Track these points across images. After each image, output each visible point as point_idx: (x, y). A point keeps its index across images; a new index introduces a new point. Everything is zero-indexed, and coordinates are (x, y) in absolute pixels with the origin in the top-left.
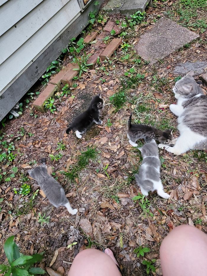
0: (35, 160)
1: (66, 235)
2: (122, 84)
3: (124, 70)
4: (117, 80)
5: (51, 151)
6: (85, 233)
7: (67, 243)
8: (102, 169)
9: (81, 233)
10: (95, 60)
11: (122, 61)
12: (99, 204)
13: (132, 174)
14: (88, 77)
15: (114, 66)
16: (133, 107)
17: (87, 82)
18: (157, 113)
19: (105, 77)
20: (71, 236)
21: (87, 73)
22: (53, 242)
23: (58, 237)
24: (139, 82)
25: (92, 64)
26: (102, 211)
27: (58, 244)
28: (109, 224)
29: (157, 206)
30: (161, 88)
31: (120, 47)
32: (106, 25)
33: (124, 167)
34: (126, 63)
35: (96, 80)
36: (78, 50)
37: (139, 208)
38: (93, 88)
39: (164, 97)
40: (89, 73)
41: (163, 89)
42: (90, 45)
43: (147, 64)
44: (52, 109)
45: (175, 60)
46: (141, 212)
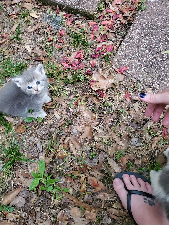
37: (44, 192)
46: (49, 196)
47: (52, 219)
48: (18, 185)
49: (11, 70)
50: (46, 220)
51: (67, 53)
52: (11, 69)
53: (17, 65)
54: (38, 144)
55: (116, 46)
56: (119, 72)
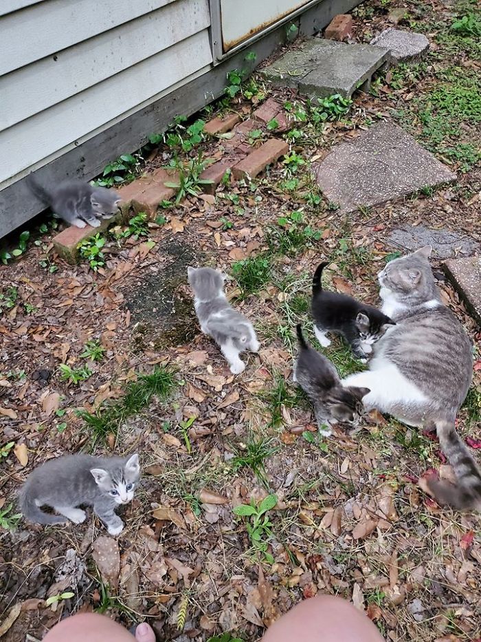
0: (24, 371)
1: (51, 570)
2: (268, 242)
3: (280, 213)
4: (259, 230)
5: (68, 358)
6: (100, 573)
7: (47, 589)
8: (177, 426)
9: (89, 571)
10: (219, 174)
11: (279, 190)
12: (151, 508)
13: (245, 451)
14: (195, 207)
15: (260, 198)
16: (280, 296)
17: (191, 218)
19: (234, 217)
20: (63, 573)
21: (196, 199)
22: (13, 582)
23: (30, 571)
24: (307, 245)
25: (211, 181)
26: (154, 525)
27: (24, 590)
28: (163, 561)
29: (288, 540)
30: (352, 270)
31: (281, 159)
32: (262, 107)
33: (230, 430)
34: (288, 197)
35: (211, 220)
36: (186, 145)
37: (245, 535)
38: (201, 236)
39: (353, 291)
40: (200, 200)
41: (356, 272)
42: (217, 140)
43: (332, 211)
44: (94, 260)
45: (395, 215)
46: (246, 546)
47: (226, 573)
48: (226, 496)
50: (220, 565)
54: (290, 476)
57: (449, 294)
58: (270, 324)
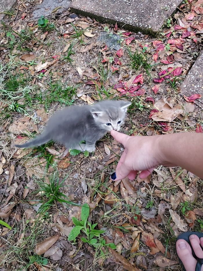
18: (38, 80)
30: (27, 46)
33: (27, 191)
37: (86, 245)
39: (37, 56)
41: (30, 46)
45: (27, 5)
46: (92, 252)
49: (58, 95)
51: (124, 77)
52: (59, 93)
53: (66, 89)
55: (186, 69)
56: (189, 101)
57: (85, 21)
58: (3, 109)
